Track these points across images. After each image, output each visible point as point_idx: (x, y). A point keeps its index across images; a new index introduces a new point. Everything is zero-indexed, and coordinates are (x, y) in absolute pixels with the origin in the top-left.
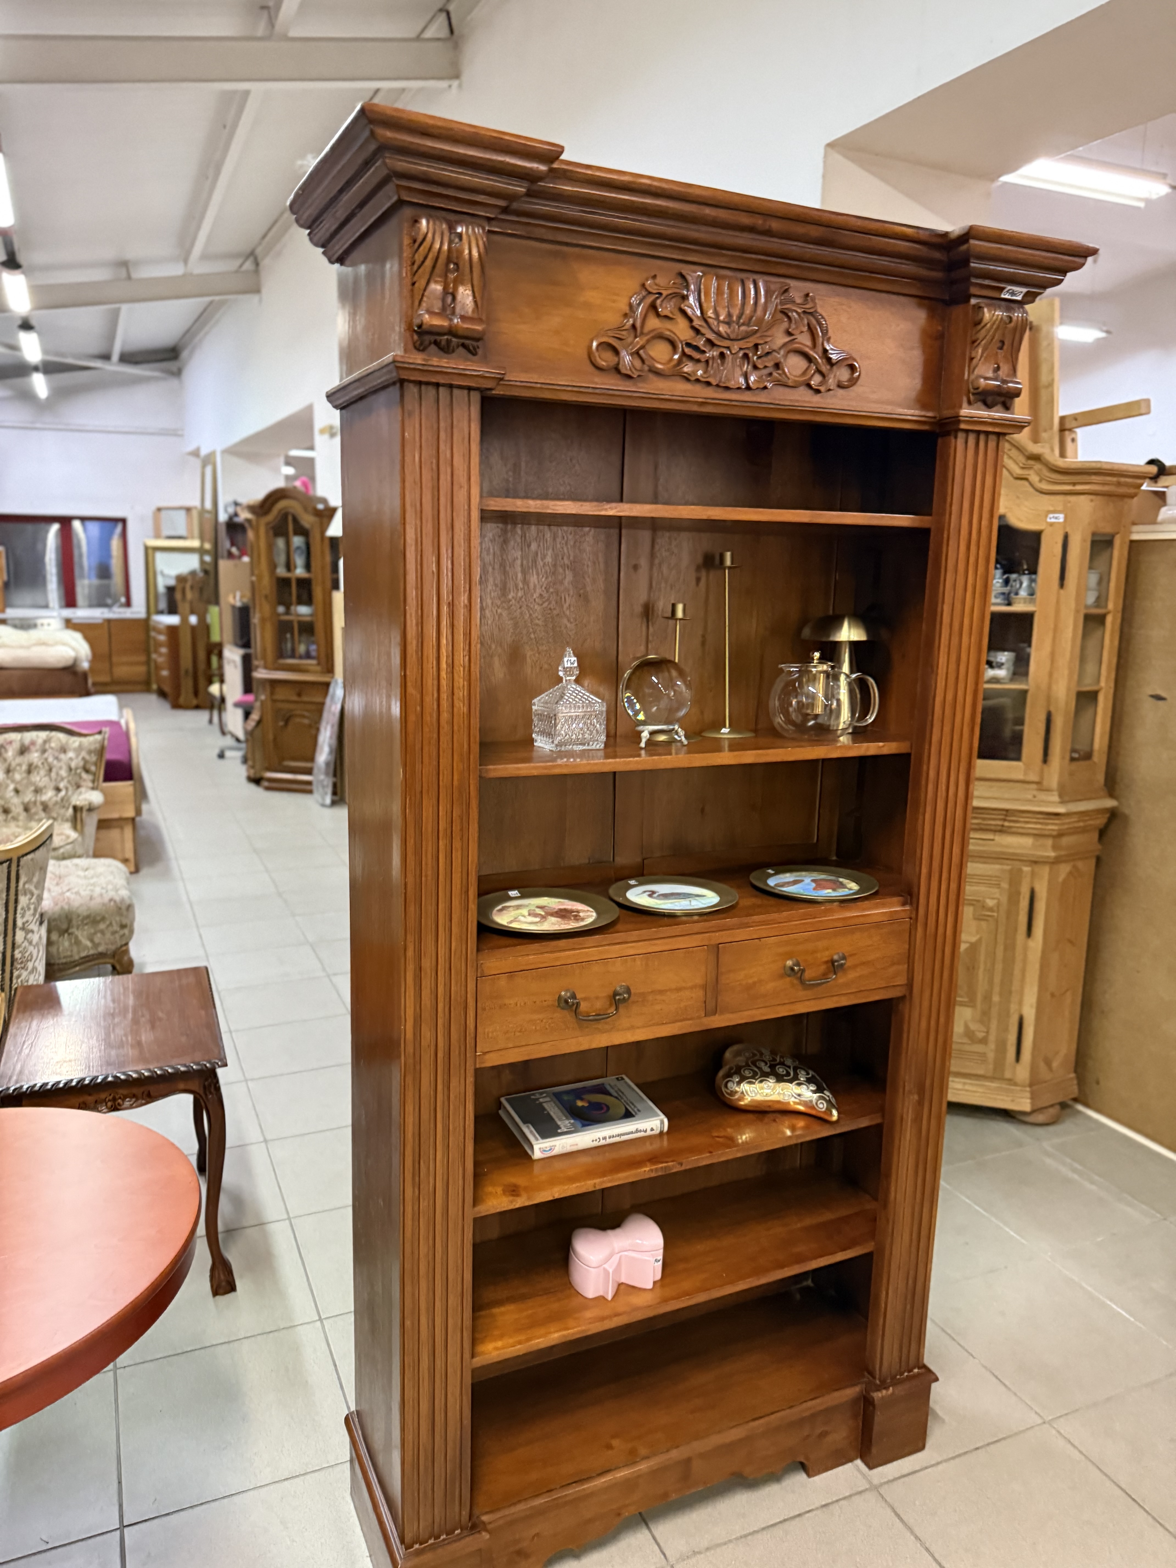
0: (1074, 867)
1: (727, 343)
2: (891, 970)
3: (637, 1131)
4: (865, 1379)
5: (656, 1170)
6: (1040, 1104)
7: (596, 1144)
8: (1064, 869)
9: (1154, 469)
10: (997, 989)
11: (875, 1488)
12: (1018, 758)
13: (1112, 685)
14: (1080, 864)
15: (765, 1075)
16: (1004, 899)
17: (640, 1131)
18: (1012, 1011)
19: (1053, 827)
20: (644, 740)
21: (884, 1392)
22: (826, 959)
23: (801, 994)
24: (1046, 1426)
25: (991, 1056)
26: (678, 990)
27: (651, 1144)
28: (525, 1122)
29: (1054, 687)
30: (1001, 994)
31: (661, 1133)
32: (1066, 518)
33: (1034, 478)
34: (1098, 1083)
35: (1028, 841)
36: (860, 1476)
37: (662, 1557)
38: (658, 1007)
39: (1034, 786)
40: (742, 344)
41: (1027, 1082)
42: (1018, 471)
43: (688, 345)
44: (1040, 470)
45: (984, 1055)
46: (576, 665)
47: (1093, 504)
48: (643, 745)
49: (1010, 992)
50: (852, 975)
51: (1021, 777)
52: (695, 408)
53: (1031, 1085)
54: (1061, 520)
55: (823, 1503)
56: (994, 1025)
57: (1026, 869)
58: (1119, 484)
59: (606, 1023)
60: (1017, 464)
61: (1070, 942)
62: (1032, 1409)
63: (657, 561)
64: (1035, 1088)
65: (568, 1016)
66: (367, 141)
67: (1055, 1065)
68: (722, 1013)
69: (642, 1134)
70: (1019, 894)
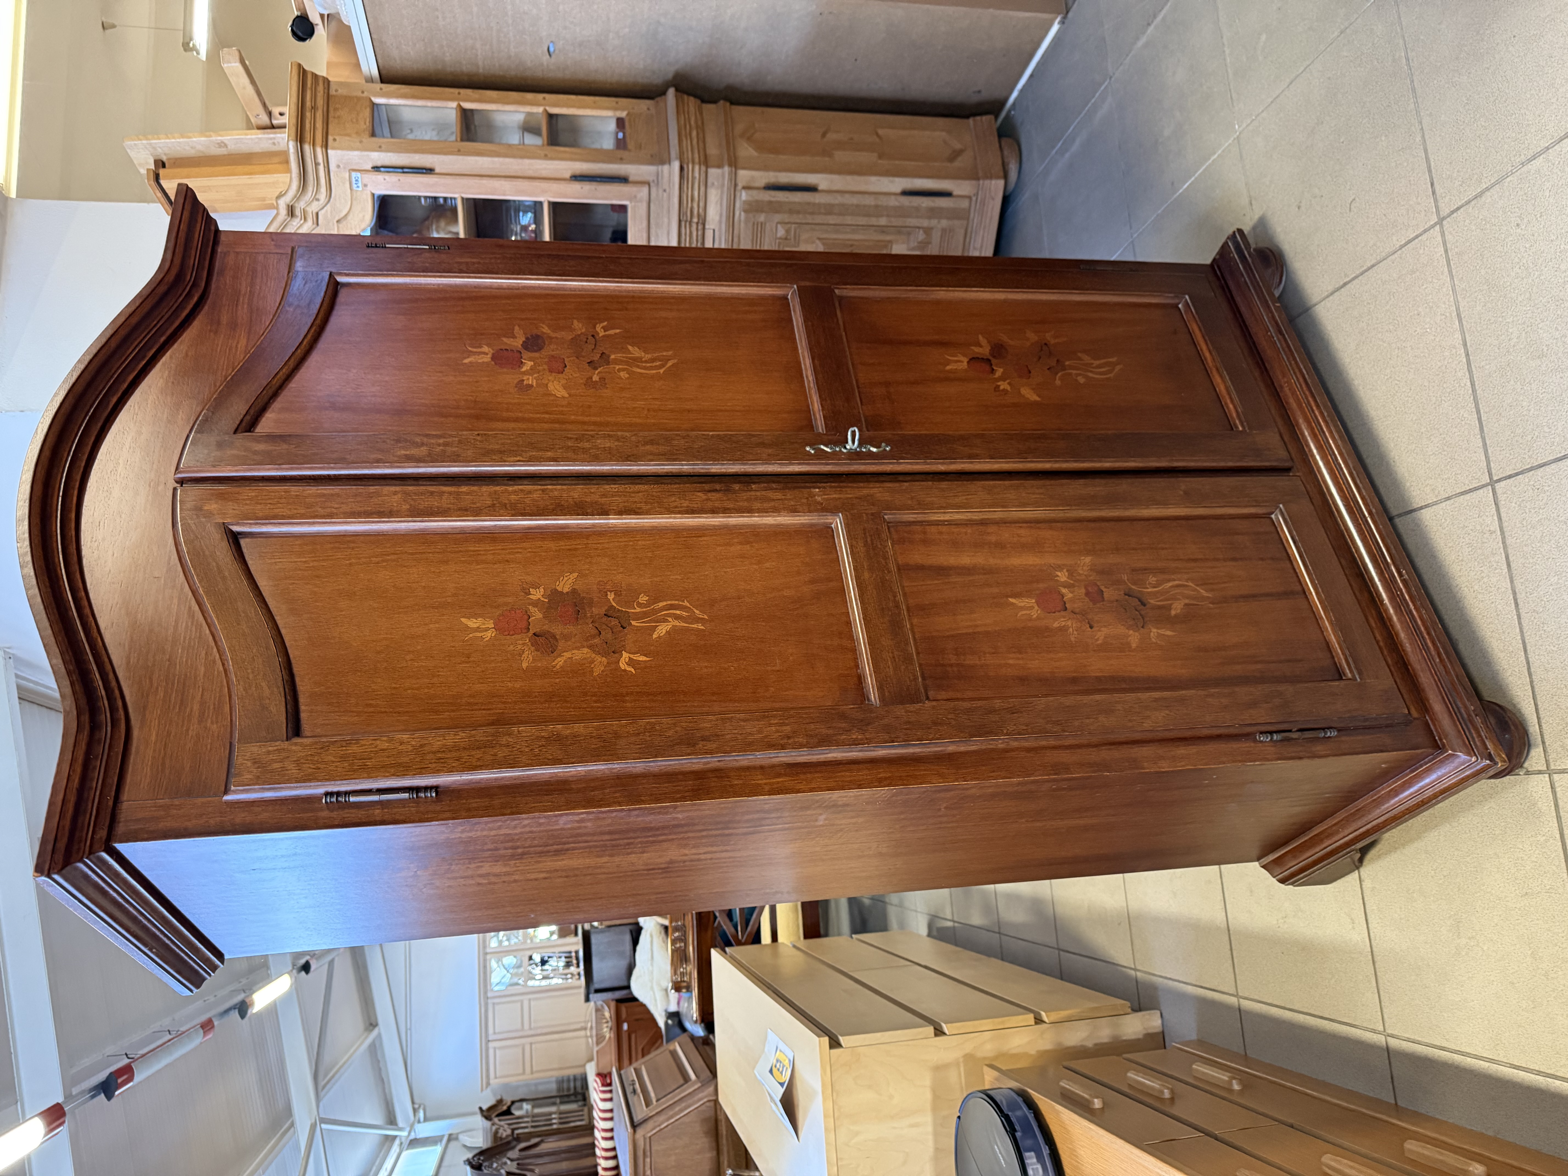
0: (742, 136)
6: (998, 168)
8: (743, 150)
10: (874, 221)
12: (623, 209)
13: (540, 96)
14: (739, 128)
16: (778, 217)
18: (897, 204)
19: (696, 171)
25: (944, 223)
30: (880, 216)
32: (356, 169)
33: (315, 206)
35: (713, 196)
39: (654, 191)
41: (974, 182)
45: (944, 230)
47: (337, 138)
49: (877, 206)
51: (644, 206)
53: (978, 179)
54: (359, 174)
56: (912, 222)
57: (743, 196)
64: (981, 174)
67: (958, 146)
70: (770, 202)
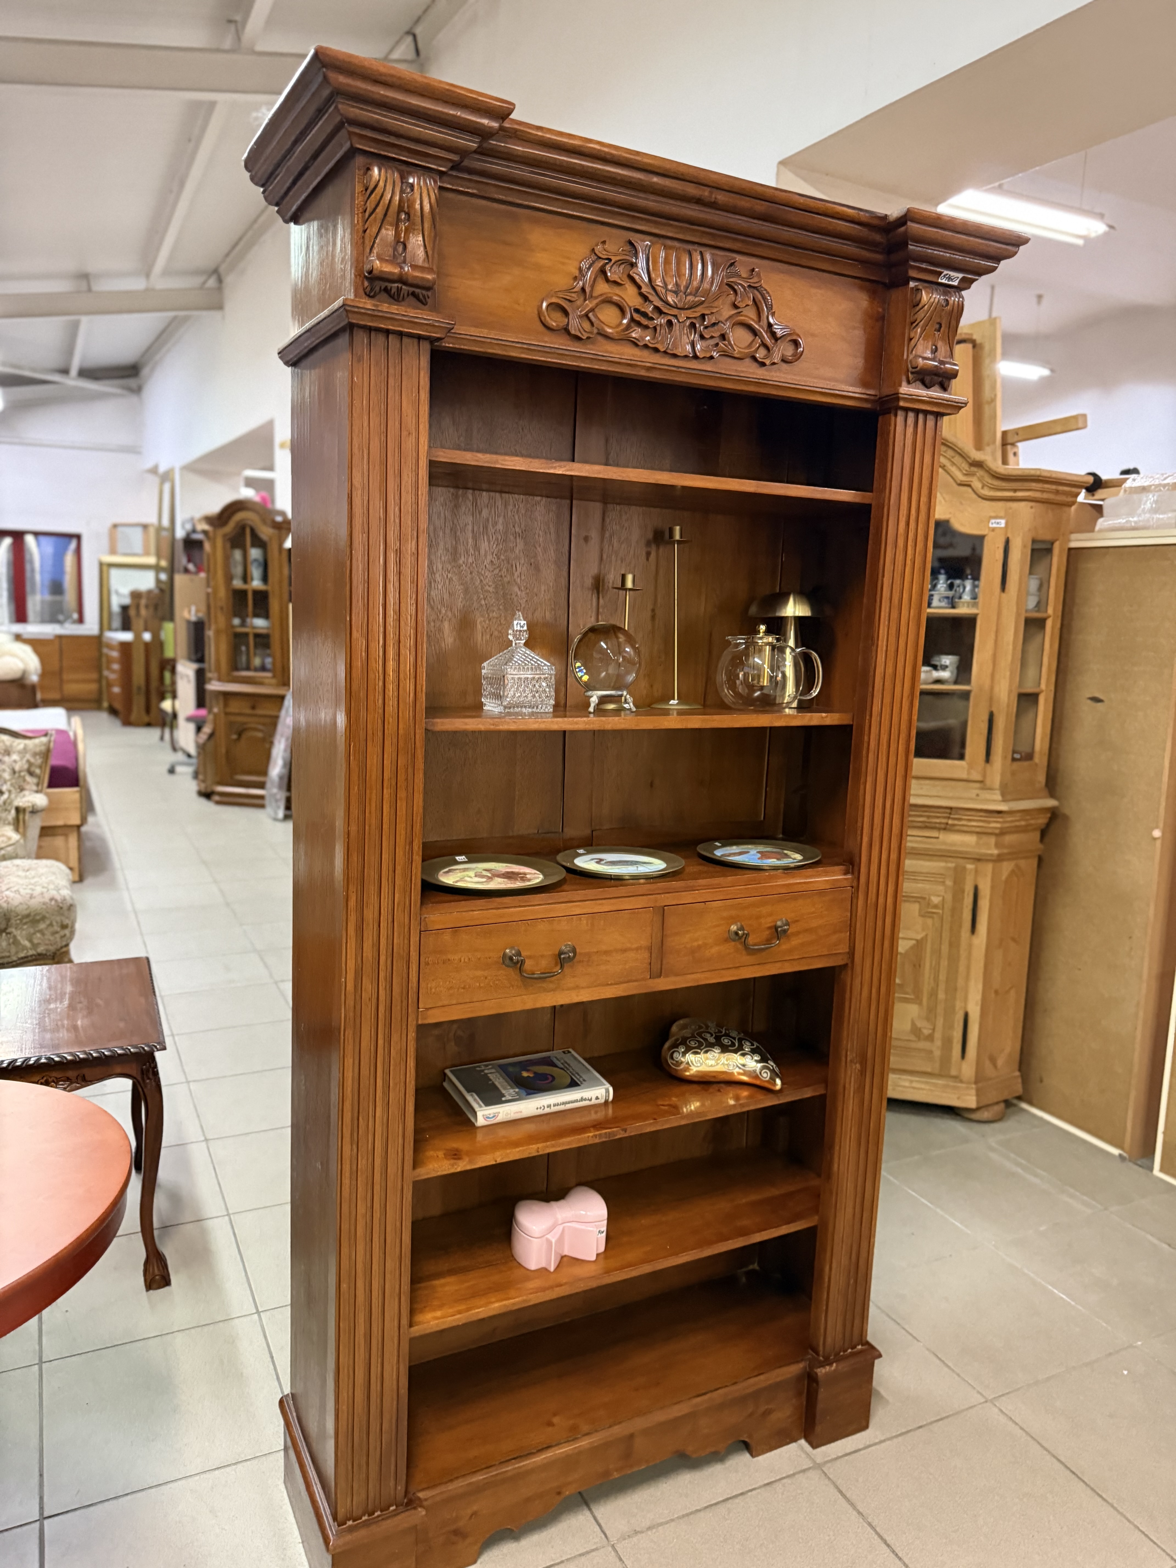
0: (1017, 866)
1: (675, 312)
2: (834, 938)
3: (582, 1099)
4: (809, 1356)
5: (600, 1135)
6: (985, 1102)
7: (540, 1112)
8: (1007, 867)
9: (1091, 479)
10: (942, 986)
11: (818, 1466)
12: (961, 757)
13: (1052, 688)
14: (1022, 863)
15: (710, 1046)
16: (949, 897)
17: (585, 1100)
18: (957, 1008)
19: (995, 824)
20: (592, 705)
21: (828, 1368)
22: (769, 925)
23: (746, 959)
24: (988, 1404)
25: (937, 1053)
26: (624, 951)
27: (596, 1112)
28: (469, 1091)
29: (996, 689)
30: (946, 992)
31: (606, 1102)
32: (1007, 523)
33: (977, 484)
34: (1041, 1081)
35: (971, 839)
36: (803, 1456)
37: (603, 1536)
38: (603, 968)
39: (978, 785)
40: (689, 313)
41: (973, 1079)
42: (961, 477)
43: (637, 311)
44: (982, 477)
45: (931, 1052)
46: (525, 628)
47: (1033, 510)
48: (591, 709)
49: (956, 989)
50: (795, 942)
51: (964, 776)
52: (643, 373)
53: (976, 1082)
54: (1003, 525)
55: (766, 1482)
56: (940, 1022)
57: (970, 866)
58: (1057, 492)
59: (551, 982)
60: (960, 470)
61: (1013, 939)
62: (974, 1388)
63: (607, 535)
64: (980, 1085)
65: (512, 973)
66: (321, 86)
67: (1000, 1062)
68: (667, 976)
69: (587, 1103)
70: (963, 891)
